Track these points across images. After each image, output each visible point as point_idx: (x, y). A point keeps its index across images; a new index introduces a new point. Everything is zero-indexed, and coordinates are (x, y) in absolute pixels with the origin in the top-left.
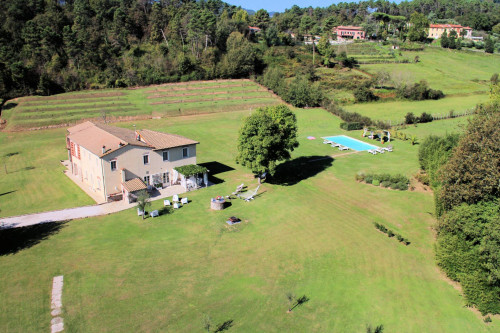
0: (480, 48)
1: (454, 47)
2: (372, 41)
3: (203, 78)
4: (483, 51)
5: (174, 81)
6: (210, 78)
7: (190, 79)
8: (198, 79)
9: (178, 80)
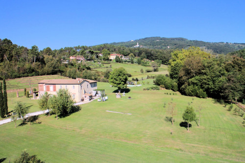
0: (129, 62)
1: (120, 62)
2: (89, 61)
3: (38, 75)
4: (130, 63)
5: (26, 76)
6: (41, 75)
7: (33, 76)
8: (36, 75)
9: (28, 76)
